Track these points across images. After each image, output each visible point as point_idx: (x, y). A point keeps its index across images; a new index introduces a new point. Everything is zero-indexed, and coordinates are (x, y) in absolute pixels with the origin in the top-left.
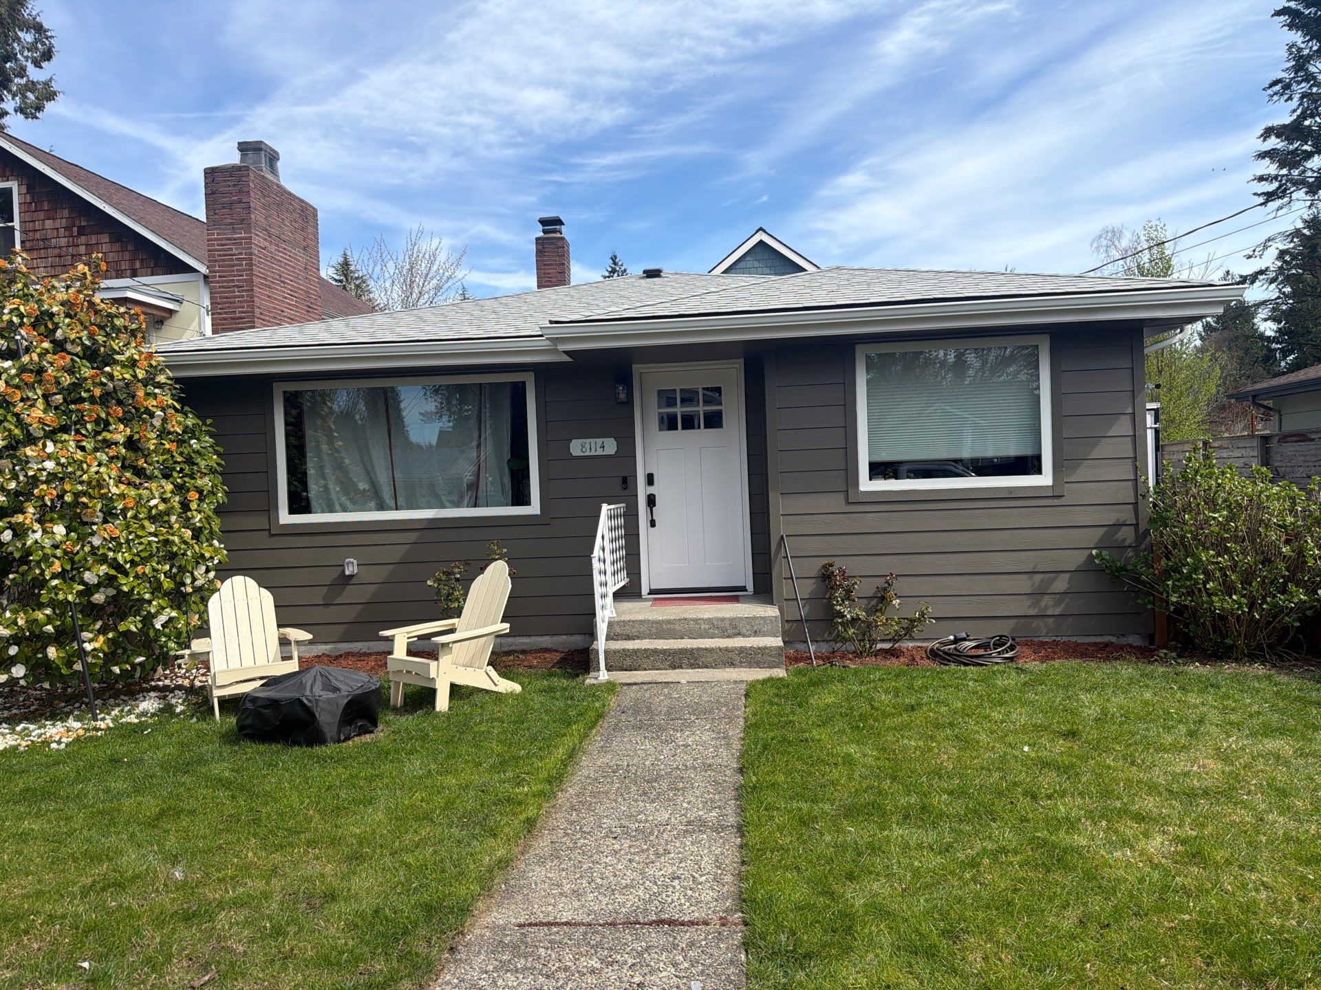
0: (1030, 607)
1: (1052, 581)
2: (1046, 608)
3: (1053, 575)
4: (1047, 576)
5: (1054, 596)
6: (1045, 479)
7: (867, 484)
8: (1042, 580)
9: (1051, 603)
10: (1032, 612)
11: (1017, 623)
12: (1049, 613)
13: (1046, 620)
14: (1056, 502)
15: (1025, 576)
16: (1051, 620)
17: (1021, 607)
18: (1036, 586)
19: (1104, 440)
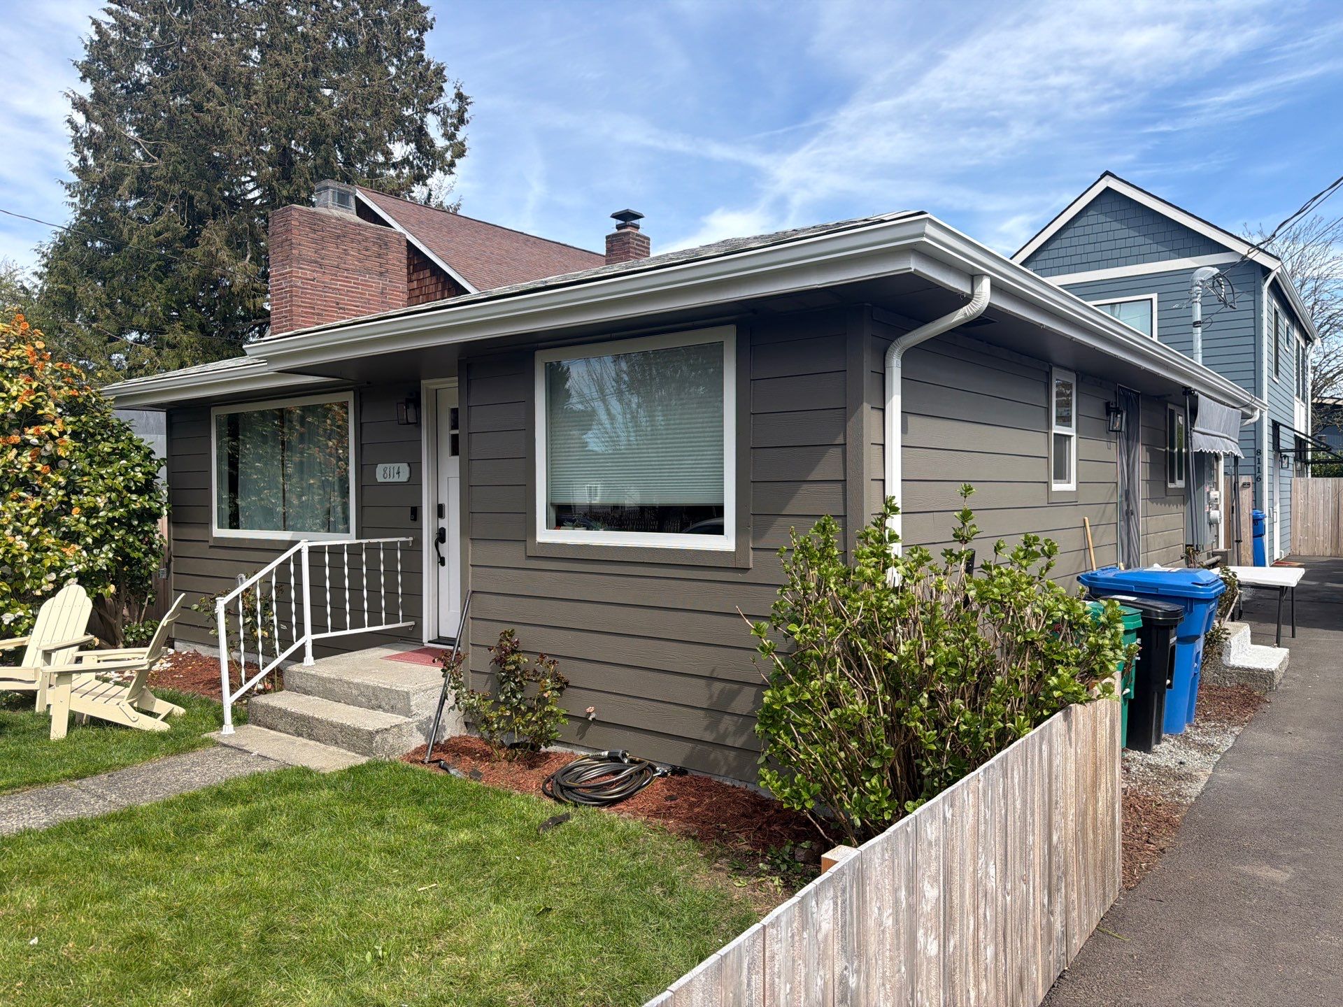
0: (706, 729)
1: (732, 696)
2: (725, 735)
3: (736, 686)
4: (728, 686)
5: (736, 718)
6: (725, 543)
7: (546, 535)
8: (722, 691)
9: (732, 729)
10: (709, 737)
11: (693, 748)
12: (729, 742)
13: (727, 752)
14: (739, 577)
15: (703, 682)
16: (732, 754)
17: (695, 726)
18: (715, 699)
19: (805, 486)
